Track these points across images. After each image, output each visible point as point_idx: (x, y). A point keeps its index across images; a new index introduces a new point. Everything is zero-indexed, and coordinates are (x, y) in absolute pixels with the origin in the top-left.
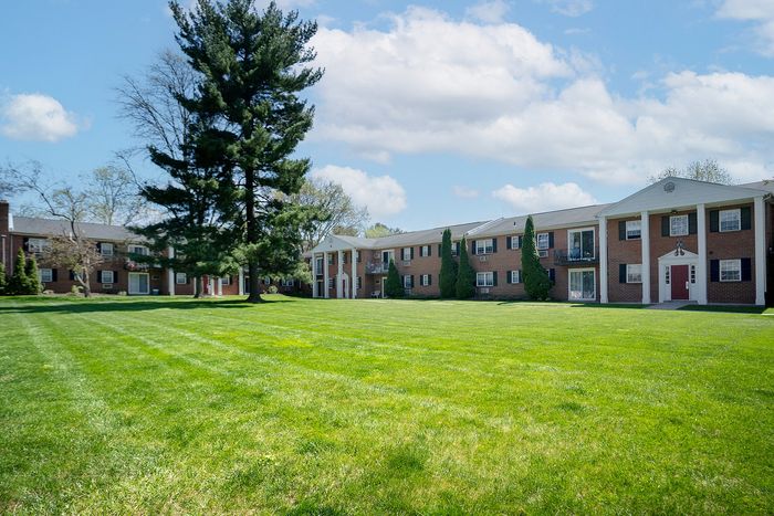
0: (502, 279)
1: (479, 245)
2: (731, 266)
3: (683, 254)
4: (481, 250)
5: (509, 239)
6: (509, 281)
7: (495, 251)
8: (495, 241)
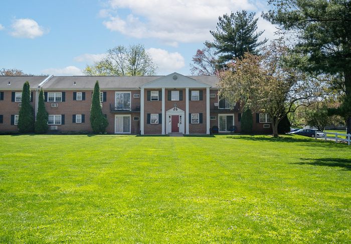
0: (68, 120)
1: (49, 95)
2: (196, 116)
3: (177, 110)
4: (52, 99)
5: (75, 94)
6: (74, 121)
7: (64, 100)
8: (64, 93)
